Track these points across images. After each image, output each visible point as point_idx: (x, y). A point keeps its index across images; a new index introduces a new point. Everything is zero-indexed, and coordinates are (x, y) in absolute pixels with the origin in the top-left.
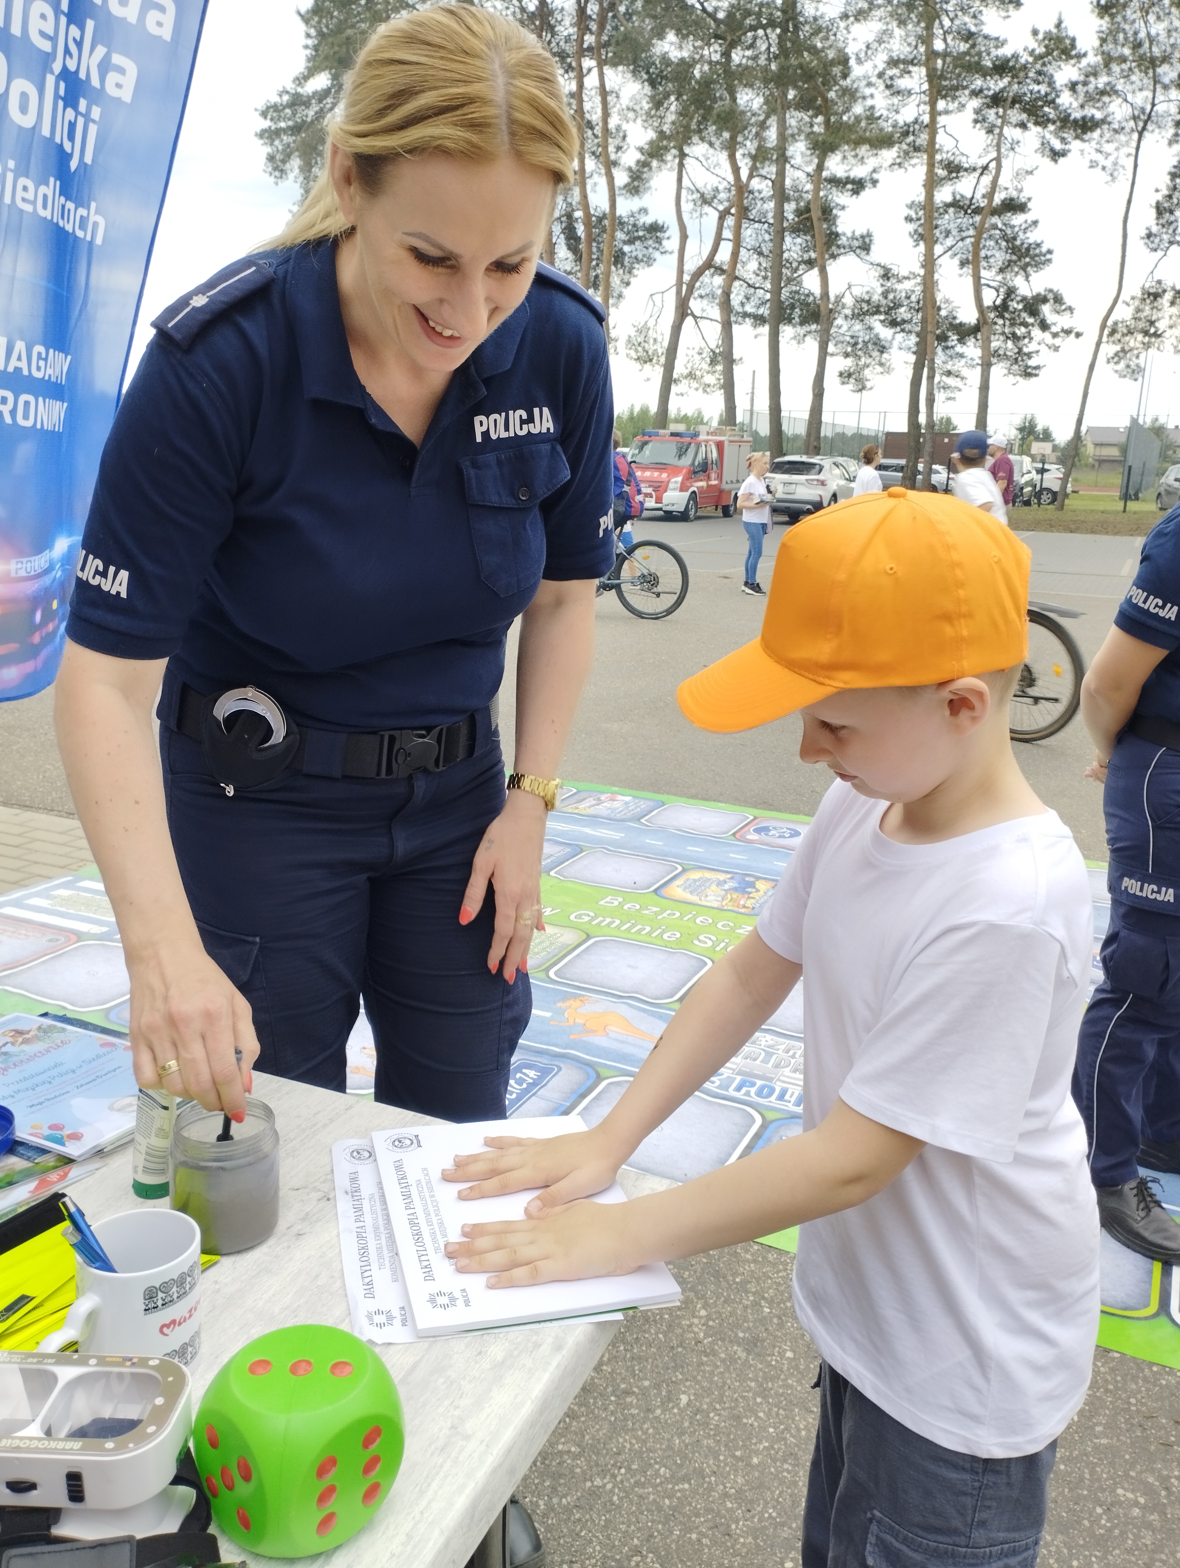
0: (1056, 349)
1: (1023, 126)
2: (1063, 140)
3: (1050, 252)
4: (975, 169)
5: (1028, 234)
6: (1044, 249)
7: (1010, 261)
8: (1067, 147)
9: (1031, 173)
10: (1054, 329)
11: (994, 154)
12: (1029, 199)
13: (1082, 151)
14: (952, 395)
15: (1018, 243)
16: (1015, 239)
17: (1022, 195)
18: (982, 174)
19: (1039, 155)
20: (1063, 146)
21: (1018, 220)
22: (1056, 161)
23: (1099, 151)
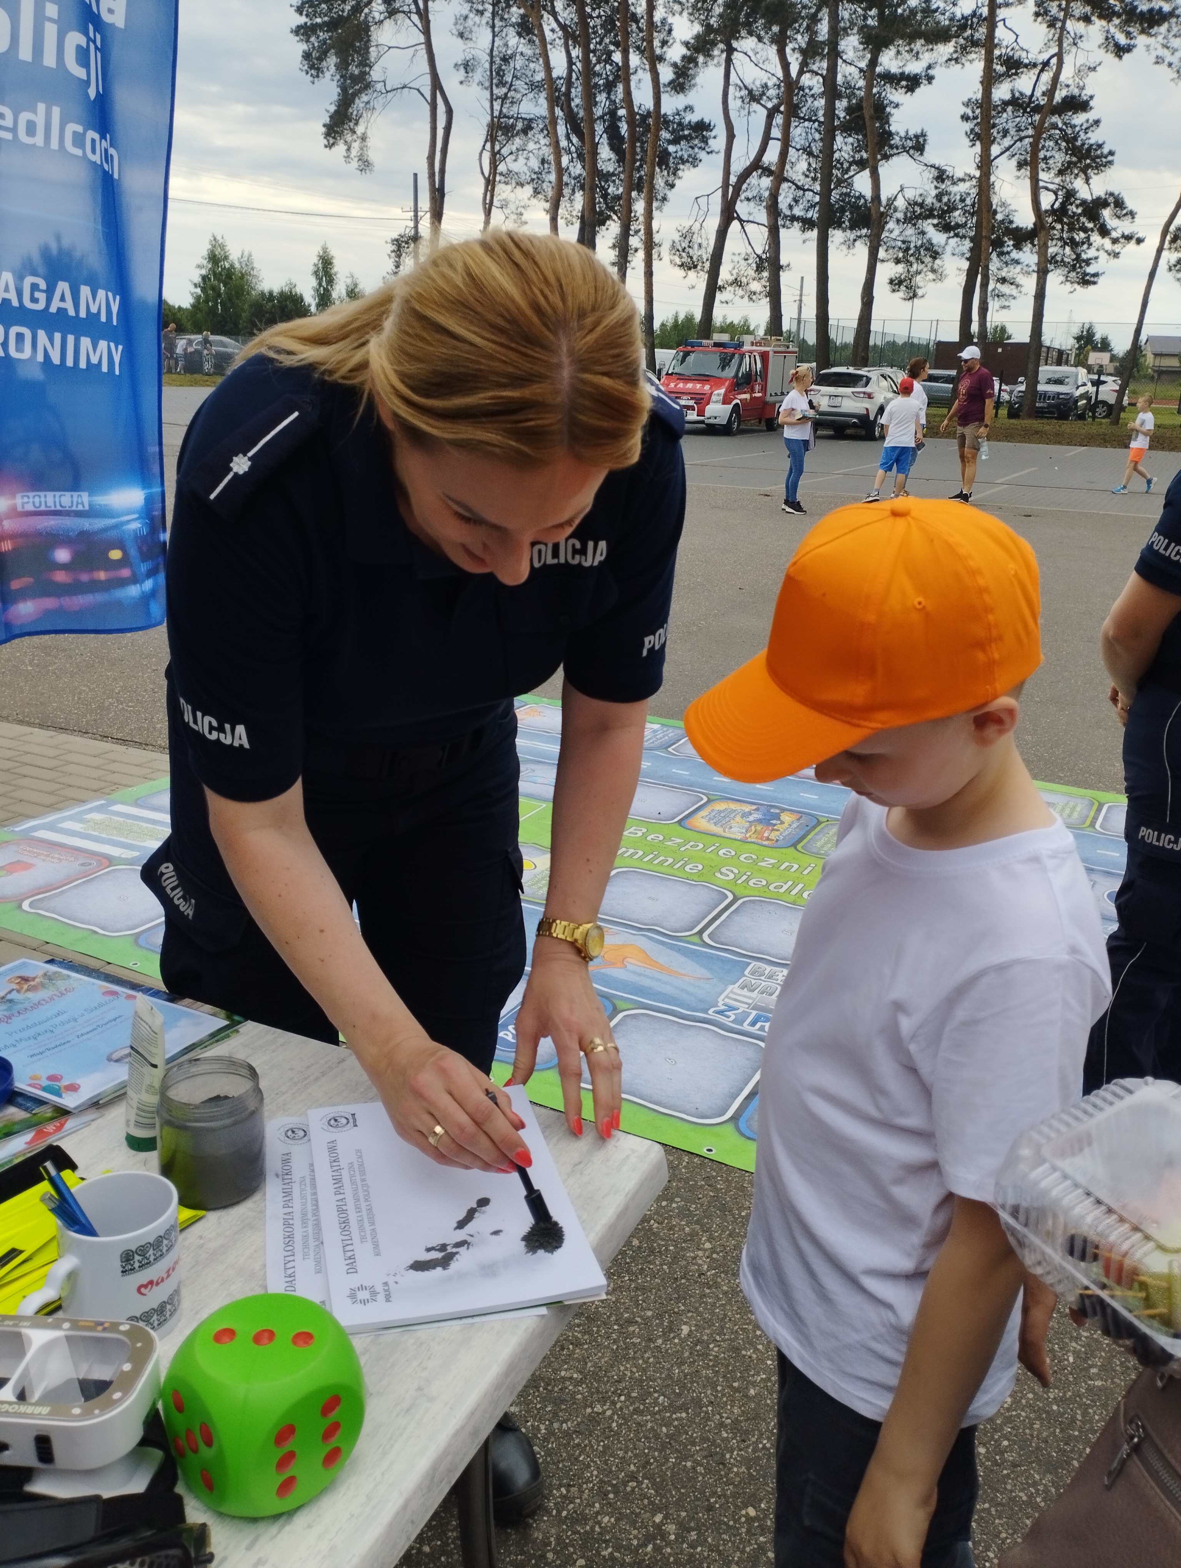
0: (1116, 255)
1: (1087, 19)
2: (1128, 35)
3: (1111, 153)
4: (1035, 65)
5: (1090, 135)
6: (1105, 151)
7: (1069, 163)
8: (1132, 42)
9: (1094, 69)
10: (1114, 235)
11: (1055, 50)
12: (1091, 97)
13: (1148, 47)
14: (1007, 304)
15: (1079, 143)
16: (1075, 139)
17: (1084, 92)
18: (1042, 71)
19: (1103, 51)
20: (1128, 41)
21: (1079, 119)
22: (1120, 57)
23: (1166, 47)
